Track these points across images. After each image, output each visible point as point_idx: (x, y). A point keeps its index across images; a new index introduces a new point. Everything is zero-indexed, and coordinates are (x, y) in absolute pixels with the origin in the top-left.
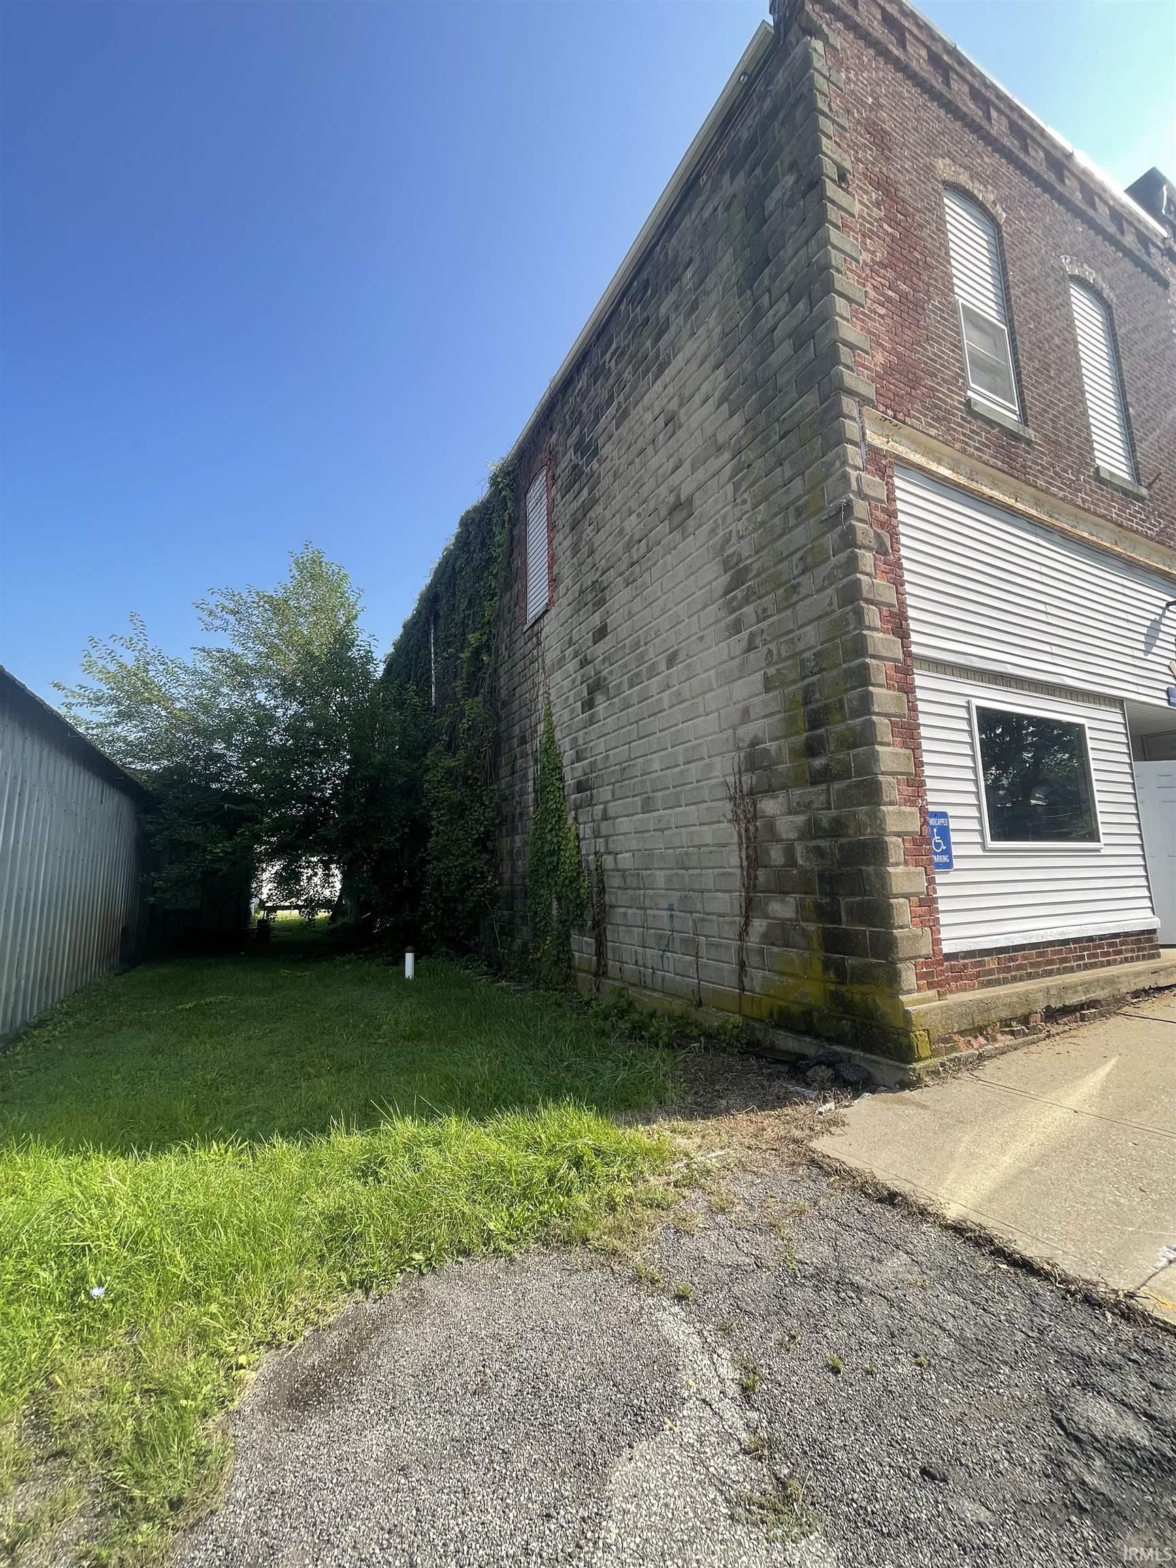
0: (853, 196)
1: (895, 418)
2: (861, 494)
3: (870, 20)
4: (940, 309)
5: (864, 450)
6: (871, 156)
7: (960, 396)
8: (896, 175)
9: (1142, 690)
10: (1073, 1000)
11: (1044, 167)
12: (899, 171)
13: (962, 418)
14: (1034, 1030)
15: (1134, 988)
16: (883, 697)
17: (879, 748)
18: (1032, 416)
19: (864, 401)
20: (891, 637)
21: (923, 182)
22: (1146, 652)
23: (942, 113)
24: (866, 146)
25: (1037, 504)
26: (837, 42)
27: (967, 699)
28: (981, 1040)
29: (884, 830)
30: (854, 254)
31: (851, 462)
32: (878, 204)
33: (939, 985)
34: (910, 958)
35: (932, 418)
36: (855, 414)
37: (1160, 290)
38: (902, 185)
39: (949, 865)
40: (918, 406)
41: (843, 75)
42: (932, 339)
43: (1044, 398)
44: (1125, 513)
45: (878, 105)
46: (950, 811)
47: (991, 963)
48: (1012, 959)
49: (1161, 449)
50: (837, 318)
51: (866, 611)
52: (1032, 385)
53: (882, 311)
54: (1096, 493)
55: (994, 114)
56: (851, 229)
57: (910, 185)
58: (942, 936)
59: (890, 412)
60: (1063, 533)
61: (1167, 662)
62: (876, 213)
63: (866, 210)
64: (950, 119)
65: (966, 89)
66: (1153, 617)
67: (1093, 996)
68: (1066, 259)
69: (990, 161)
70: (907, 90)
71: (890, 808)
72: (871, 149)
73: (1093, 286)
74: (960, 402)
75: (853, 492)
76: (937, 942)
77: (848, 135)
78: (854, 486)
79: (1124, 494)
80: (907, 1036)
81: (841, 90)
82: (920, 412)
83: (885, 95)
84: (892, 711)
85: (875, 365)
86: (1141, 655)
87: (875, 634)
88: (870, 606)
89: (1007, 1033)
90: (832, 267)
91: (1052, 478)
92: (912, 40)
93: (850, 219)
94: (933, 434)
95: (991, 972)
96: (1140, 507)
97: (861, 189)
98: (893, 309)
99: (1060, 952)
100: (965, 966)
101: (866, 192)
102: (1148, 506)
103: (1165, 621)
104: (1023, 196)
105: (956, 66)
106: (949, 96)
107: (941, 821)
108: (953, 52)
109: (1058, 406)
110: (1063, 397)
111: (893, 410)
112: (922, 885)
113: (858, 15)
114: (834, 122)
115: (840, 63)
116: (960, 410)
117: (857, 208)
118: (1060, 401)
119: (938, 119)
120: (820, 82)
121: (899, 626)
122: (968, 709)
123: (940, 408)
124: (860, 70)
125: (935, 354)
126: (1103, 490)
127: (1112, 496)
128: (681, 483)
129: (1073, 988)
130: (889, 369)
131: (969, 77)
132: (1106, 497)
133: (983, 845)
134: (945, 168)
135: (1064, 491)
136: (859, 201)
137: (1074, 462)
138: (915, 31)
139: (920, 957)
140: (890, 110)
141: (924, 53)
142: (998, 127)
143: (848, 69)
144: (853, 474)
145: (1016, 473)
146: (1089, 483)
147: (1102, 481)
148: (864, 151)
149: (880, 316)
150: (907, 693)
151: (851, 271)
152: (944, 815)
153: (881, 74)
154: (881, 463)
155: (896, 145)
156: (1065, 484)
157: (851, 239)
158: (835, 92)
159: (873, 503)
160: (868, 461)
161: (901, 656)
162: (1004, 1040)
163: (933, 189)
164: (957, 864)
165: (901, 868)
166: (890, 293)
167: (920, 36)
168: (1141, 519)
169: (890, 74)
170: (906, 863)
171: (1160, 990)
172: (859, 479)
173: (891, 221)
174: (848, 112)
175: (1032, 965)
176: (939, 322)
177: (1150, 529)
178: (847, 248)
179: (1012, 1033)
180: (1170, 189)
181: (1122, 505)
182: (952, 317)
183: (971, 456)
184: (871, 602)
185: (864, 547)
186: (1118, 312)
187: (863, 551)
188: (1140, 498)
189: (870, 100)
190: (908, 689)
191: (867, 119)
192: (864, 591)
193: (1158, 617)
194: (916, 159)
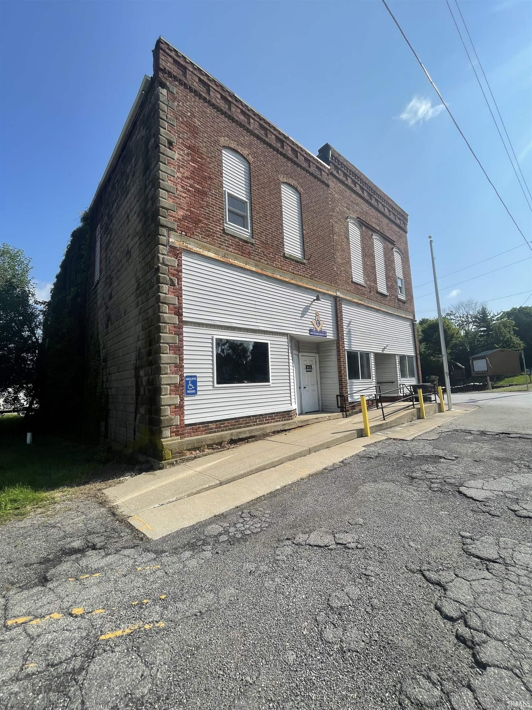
0: (175, 152)
1: (186, 235)
2: (163, 264)
3: (192, 82)
4: (215, 195)
5: (168, 247)
6: (187, 136)
7: (221, 227)
8: (199, 144)
9: (297, 330)
10: (244, 436)
11: (274, 141)
12: (200, 142)
13: (220, 235)
14: (223, 447)
15: (273, 430)
16: (166, 336)
17: (162, 355)
18: (255, 234)
19: (170, 229)
20: (173, 316)
21: (213, 147)
22: (301, 317)
23: (226, 120)
24: (184, 132)
25: (256, 266)
26: (175, 90)
27: (212, 336)
28: (198, 452)
29: (161, 383)
30: (172, 174)
31: (161, 252)
32: (188, 154)
33: (181, 434)
34: (168, 426)
35: (205, 235)
36: (166, 234)
37: (325, 188)
38: (201, 148)
39: (196, 393)
40: (199, 230)
41: (176, 104)
42: (209, 206)
43: (262, 227)
44: (296, 269)
45: (193, 115)
46: (198, 375)
47: (212, 426)
48: (222, 424)
49: (317, 246)
50: (160, 198)
51: (161, 307)
52: (257, 223)
53: (185, 195)
54: (283, 262)
55: (252, 121)
56: (172, 164)
57: (206, 148)
58: (185, 418)
59: (183, 233)
60: (267, 276)
61: (311, 320)
62: (186, 158)
63: (181, 157)
64: (230, 122)
65: (239, 111)
66: (306, 305)
67: (253, 434)
68: (281, 176)
69: (248, 138)
70: (209, 110)
71: (165, 376)
72: (186, 133)
73: (293, 186)
74: (220, 229)
75: (161, 263)
76: (182, 420)
77: (176, 128)
78: (161, 260)
79: (296, 262)
80: (162, 452)
81: (174, 110)
82: (199, 233)
83: (197, 112)
84: (170, 342)
85: (178, 215)
86: (299, 318)
87: (165, 315)
88: (164, 305)
89: (211, 449)
90: (160, 179)
91: (262, 256)
92: (213, 91)
93: (172, 160)
94: (205, 241)
95: (212, 429)
96: (303, 267)
97: (180, 149)
98: (191, 194)
99: (245, 420)
100: (199, 428)
101: (182, 150)
102: (307, 266)
103: (312, 306)
104: (263, 152)
105: (235, 102)
106: (230, 114)
107: (194, 378)
108: (233, 96)
109: (269, 230)
110: (272, 227)
111: (185, 232)
112: (178, 401)
113: (186, 80)
114: (168, 123)
115: (174, 99)
116: (219, 232)
117: (176, 156)
118: (270, 228)
119: (224, 122)
120: (162, 106)
121: (178, 312)
122: (212, 339)
123: (210, 231)
124: (185, 101)
125: (210, 211)
126: (286, 261)
127: (291, 262)
128: (129, 243)
129: (245, 432)
130: (185, 218)
131: (241, 106)
132: (288, 263)
133: (213, 386)
134: (223, 141)
135: (267, 261)
136: (178, 153)
137: (273, 251)
138: (214, 87)
139: (172, 426)
140: (199, 118)
141: (219, 96)
142: (253, 125)
143: (178, 101)
144: (161, 256)
145: (244, 255)
146: (280, 258)
147: (286, 258)
148: (183, 134)
149: (183, 197)
150: (179, 335)
151: (170, 180)
152: (195, 376)
153: (196, 103)
154: (176, 252)
155: (201, 132)
156: (268, 259)
157: (172, 168)
158: (170, 110)
159: (170, 267)
160: (169, 252)
161: (177, 323)
162: (207, 451)
163: (217, 149)
164: (199, 393)
165: (168, 396)
166: (190, 188)
167: (217, 89)
168: (303, 271)
169: (201, 103)
170: (170, 394)
171: (285, 430)
172: (163, 259)
173: (193, 161)
174: (177, 118)
175: (231, 425)
176: (213, 199)
177: (306, 274)
178: (169, 172)
179: (213, 449)
180: (334, 151)
181: (295, 266)
182: (221, 197)
183: (223, 249)
184: (165, 303)
185: (164, 283)
186: (304, 196)
187: (163, 285)
188: (304, 264)
189: (189, 114)
190: (180, 334)
191: (187, 121)
192: (161, 299)
193: (309, 305)
194: (210, 138)
